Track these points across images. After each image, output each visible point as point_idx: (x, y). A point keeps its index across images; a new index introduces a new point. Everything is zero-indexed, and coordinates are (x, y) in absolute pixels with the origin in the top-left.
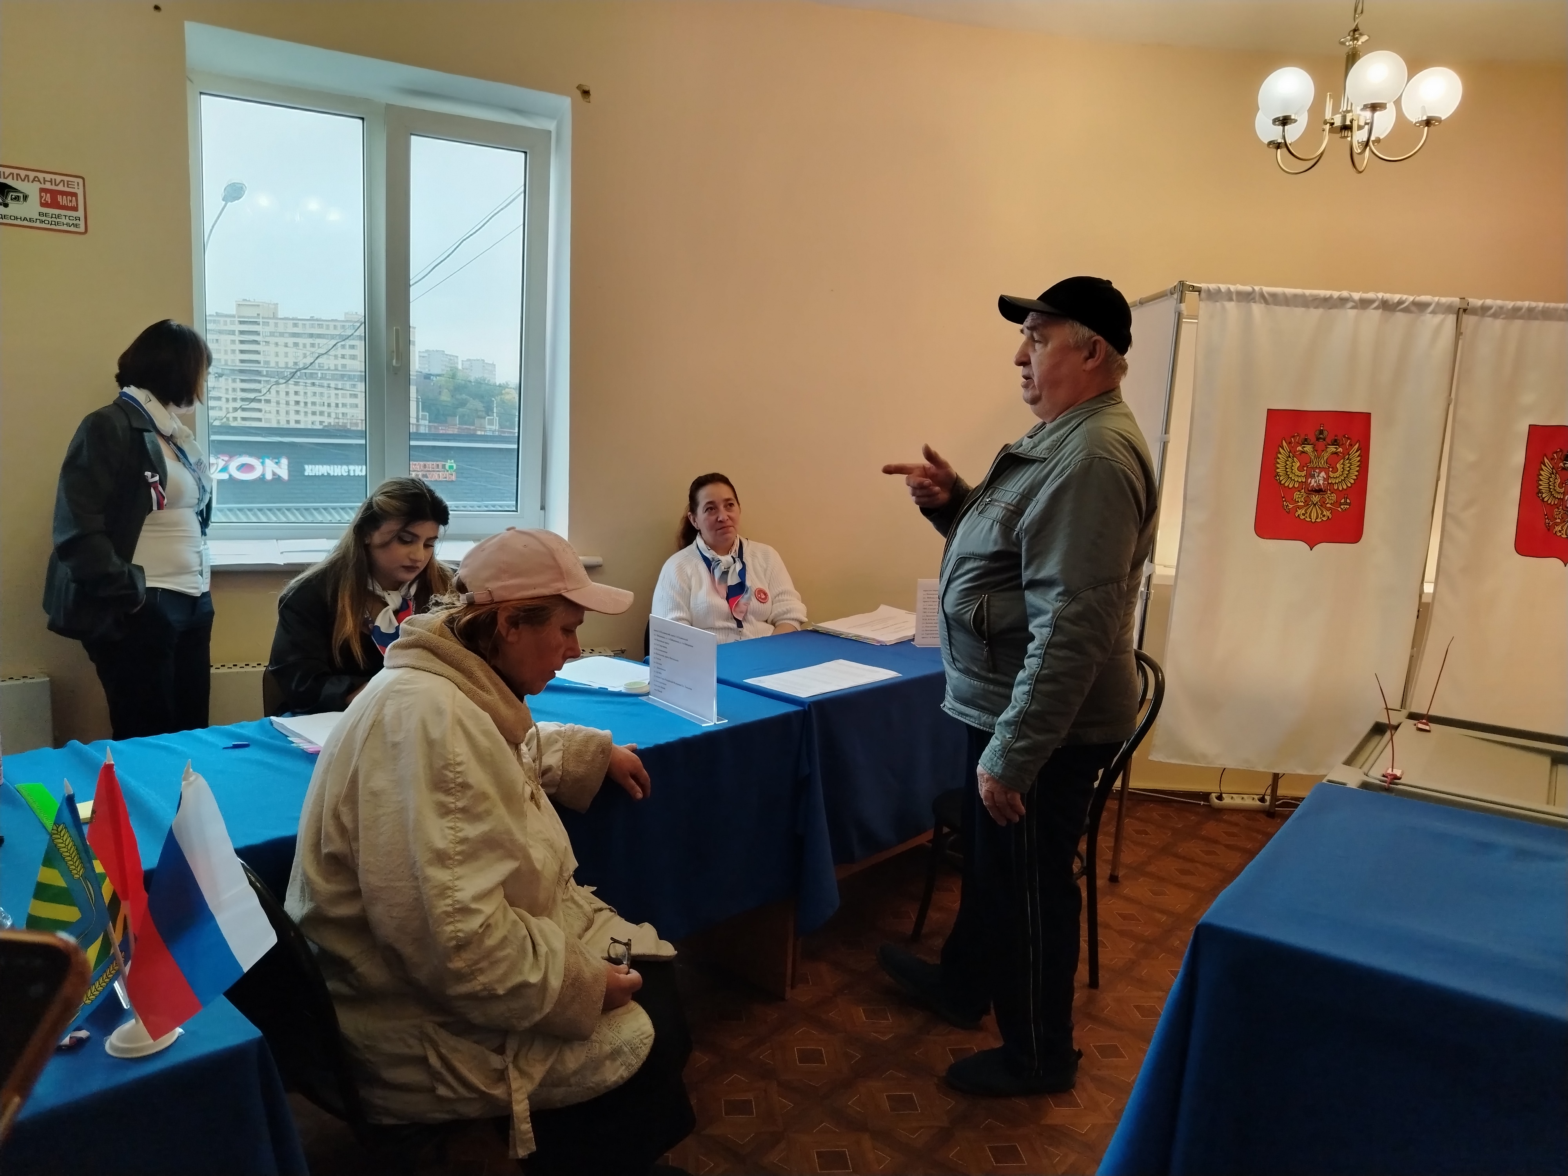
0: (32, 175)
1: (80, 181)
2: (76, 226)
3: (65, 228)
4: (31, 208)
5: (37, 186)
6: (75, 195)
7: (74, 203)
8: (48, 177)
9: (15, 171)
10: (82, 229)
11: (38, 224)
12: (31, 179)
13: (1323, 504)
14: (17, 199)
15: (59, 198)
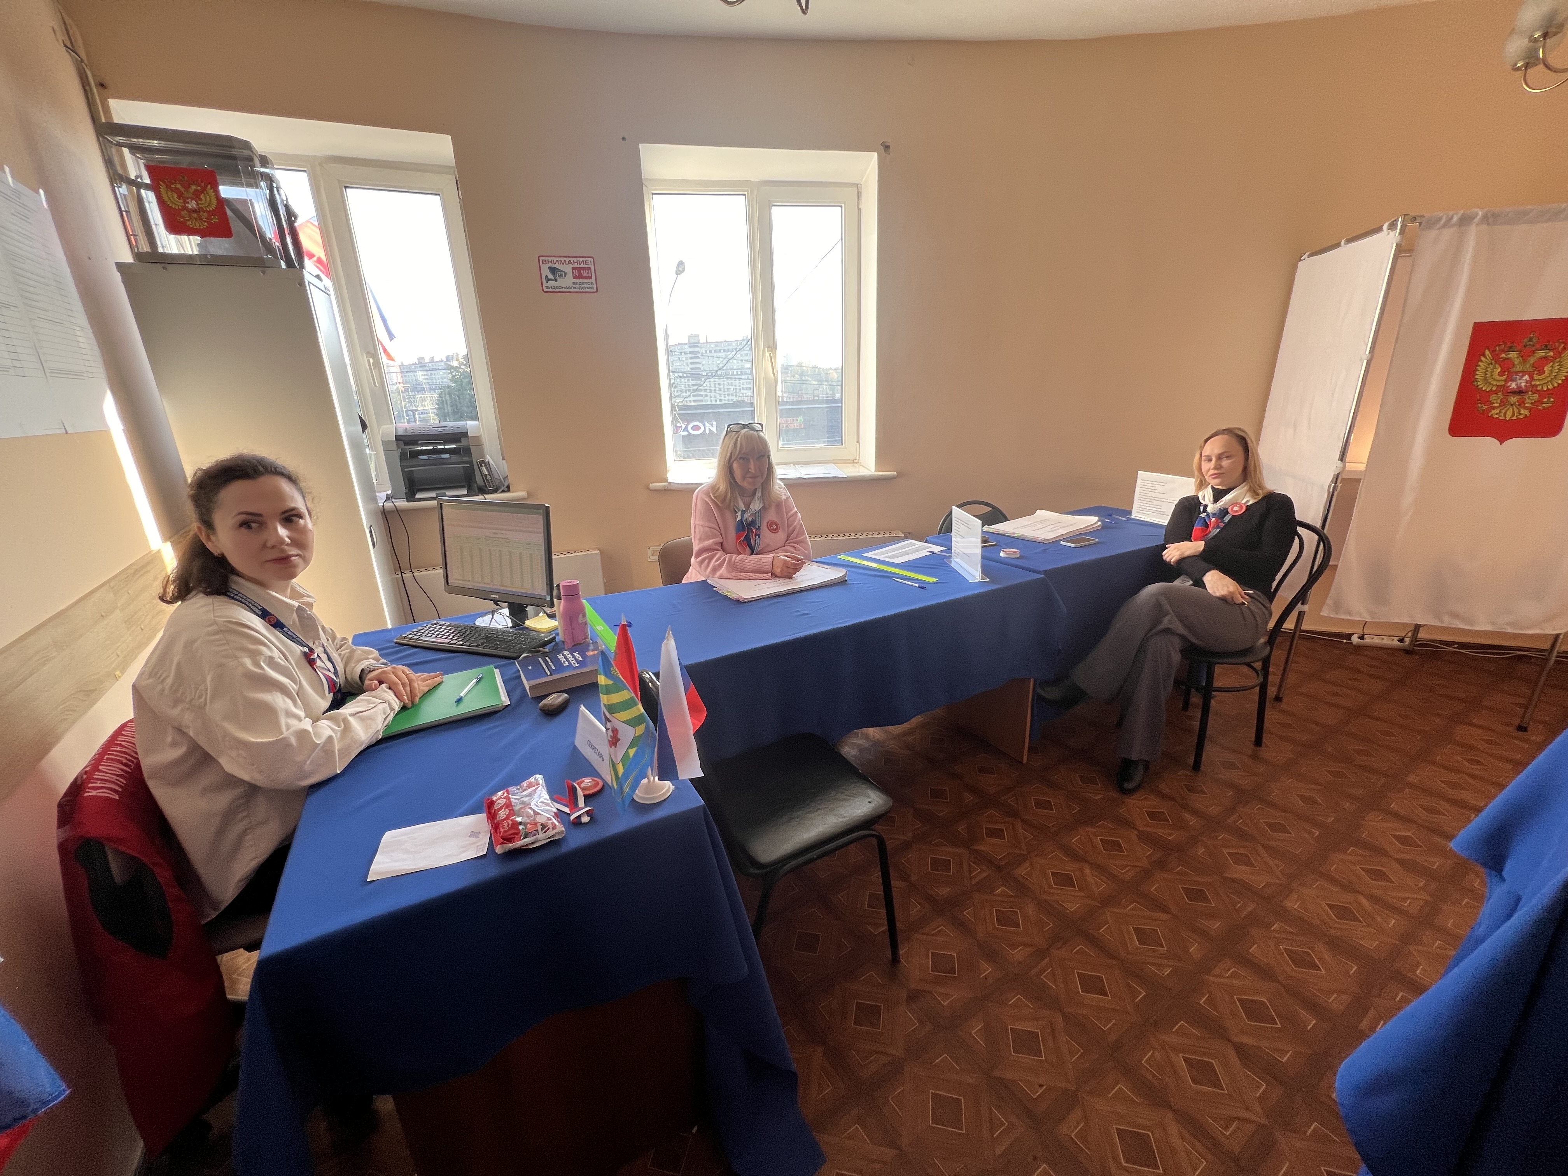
0: (567, 260)
1: (592, 259)
2: (592, 288)
3: (586, 290)
4: (568, 281)
5: (571, 266)
6: (590, 269)
7: (590, 275)
8: (575, 260)
9: (559, 259)
10: (595, 290)
11: (573, 290)
12: (567, 262)
13: (1522, 403)
14: (561, 276)
15: (582, 271)
